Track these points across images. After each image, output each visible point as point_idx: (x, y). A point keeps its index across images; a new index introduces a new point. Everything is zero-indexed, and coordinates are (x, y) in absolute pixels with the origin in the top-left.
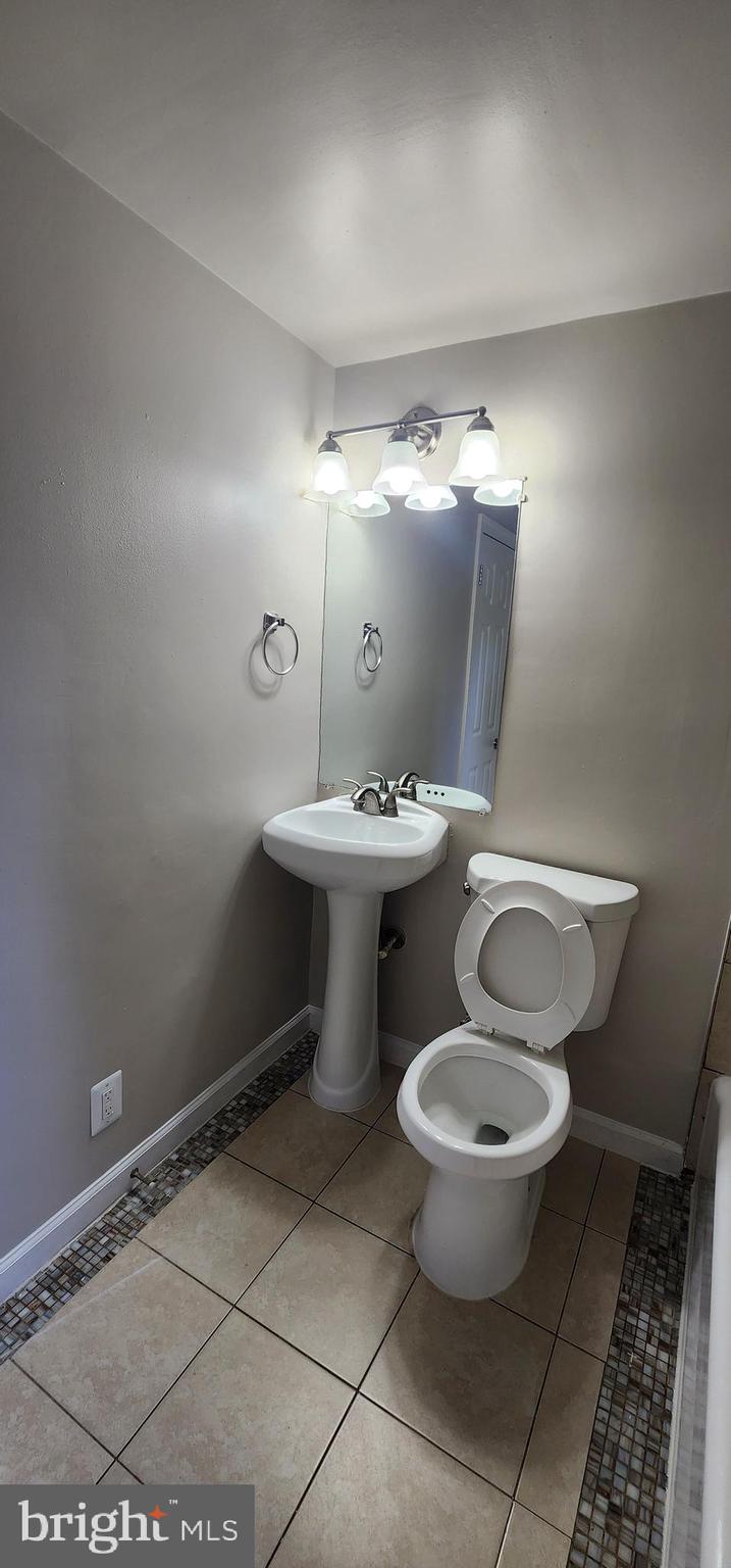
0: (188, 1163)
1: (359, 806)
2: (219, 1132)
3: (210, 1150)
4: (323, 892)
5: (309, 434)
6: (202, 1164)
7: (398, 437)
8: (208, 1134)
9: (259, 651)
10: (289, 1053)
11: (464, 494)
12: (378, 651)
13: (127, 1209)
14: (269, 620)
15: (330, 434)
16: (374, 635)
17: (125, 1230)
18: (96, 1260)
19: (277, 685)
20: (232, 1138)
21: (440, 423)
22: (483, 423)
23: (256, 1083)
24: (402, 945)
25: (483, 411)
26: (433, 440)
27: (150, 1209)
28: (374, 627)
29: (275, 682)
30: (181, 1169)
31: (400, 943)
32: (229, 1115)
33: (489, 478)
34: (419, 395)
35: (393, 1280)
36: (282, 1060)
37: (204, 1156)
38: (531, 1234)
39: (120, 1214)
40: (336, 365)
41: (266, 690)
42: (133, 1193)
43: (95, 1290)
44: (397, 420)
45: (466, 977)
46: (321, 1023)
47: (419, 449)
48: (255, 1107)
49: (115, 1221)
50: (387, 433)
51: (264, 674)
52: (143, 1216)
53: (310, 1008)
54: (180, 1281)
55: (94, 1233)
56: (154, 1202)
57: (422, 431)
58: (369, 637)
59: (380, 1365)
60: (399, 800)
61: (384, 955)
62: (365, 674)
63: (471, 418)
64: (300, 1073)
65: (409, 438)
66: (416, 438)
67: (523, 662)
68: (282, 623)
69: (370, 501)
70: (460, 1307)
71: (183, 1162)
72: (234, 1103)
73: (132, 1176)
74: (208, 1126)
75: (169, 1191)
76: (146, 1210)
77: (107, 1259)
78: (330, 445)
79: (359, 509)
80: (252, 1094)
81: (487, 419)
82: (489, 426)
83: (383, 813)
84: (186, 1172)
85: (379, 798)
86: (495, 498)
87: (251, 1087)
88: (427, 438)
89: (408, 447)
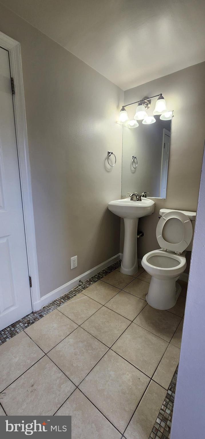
0: (92, 281)
1: (132, 199)
2: (99, 276)
3: (97, 279)
4: (123, 219)
5: (118, 107)
6: (95, 282)
7: (140, 104)
8: (96, 277)
9: (107, 160)
10: (115, 263)
11: (157, 117)
12: (136, 163)
13: (79, 288)
14: (109, 153)
15: (123, 107)
16: (135, 159)
17: (78, 291)
18: (72, 296)
19: (111, 170)
20: (102, 278)
21: (150, 100)
22: (161, 97)
23: (107, 268)
24: (144, 235)
25: (161, 95)
26: (149, 105)
27: (84, 288)
28: (135, 157)
29: (110, 169)
30: (90, 282)
31: (143, 235)
32: (101, 274)
33: (164, 111)
34: (145, 94)
35: (141, 305)
36: (113, 264)
37: (95, 280)
38: (177, 300)
39: (77, 289)
40: (124, 90)
41: (109, 170)
42: (80, 285)
43: (73, 300)
44: (139, 100)
45: (159, 236)
46: (122, 257)
47: (146, 107)
48: (107, 273)
49: (76, 290)
50: (137, 104)
51: (108, 166)
52: (82, 289)
53: (120, 254)
54: (91, 300)
55: (72, 291)
56: (85, 287)
57: (146, 103)
58: (134, 160)
59: (138, 318)
60: (142, 198)
61: (138, 237)
62: (133, 169)
63: (158, 97)
64: (118, 267)
65: (143, 104)
66: (145, 105)
67: (173, 158)
68: (112, 153)
69: (134, 123)
70: (158, 311)
71: (90, 281)
72: (102, 272)
73: (80, 282)
74: (96, 275)
75: (88, 286)
76: (83, 288)
77: (75, 296)
78: (123, 109)
79: (131, 126)
80: (106, 270)
81: (162, 97)
82: (163, 98)
83: (138, 200)
84: (91, 283)
85: (137, 197)
86: (165, 118)
87: (106, 269)
88: (148, 104)
89: (143, 106)
